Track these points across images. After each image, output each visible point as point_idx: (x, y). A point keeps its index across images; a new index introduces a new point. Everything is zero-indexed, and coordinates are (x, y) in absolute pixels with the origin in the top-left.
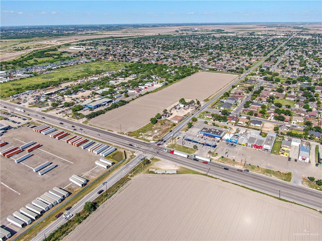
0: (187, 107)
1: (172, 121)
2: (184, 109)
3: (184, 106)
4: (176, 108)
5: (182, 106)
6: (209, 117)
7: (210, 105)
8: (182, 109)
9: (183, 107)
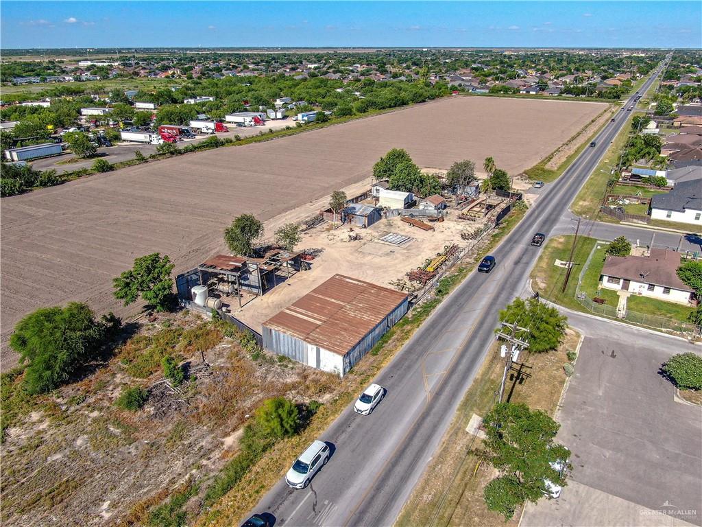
0: (427, 206)
1: (285, 339)
2: (411, 221)
3: (410, 204)
4: (347, 216)
5: (393, 199)
6: (658, 293)
7: (582, 198)
8: (397, 220)
9: (401, 206)
